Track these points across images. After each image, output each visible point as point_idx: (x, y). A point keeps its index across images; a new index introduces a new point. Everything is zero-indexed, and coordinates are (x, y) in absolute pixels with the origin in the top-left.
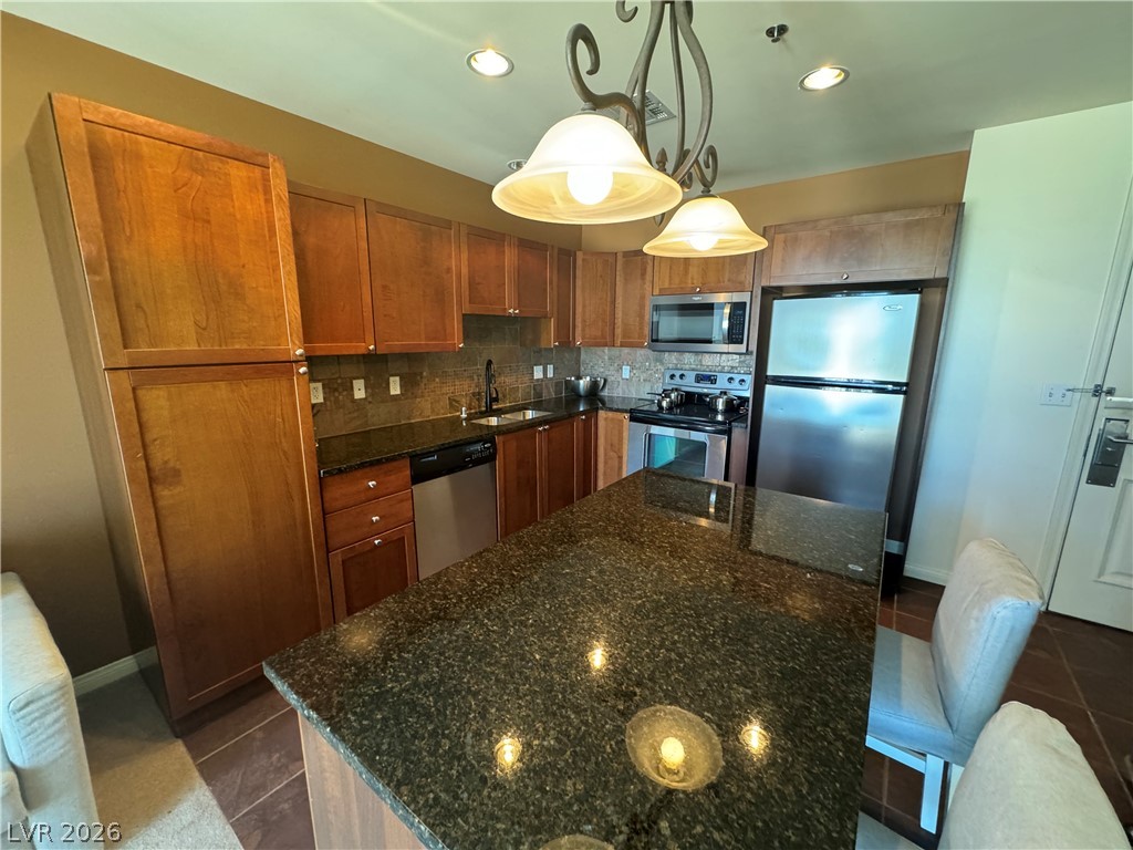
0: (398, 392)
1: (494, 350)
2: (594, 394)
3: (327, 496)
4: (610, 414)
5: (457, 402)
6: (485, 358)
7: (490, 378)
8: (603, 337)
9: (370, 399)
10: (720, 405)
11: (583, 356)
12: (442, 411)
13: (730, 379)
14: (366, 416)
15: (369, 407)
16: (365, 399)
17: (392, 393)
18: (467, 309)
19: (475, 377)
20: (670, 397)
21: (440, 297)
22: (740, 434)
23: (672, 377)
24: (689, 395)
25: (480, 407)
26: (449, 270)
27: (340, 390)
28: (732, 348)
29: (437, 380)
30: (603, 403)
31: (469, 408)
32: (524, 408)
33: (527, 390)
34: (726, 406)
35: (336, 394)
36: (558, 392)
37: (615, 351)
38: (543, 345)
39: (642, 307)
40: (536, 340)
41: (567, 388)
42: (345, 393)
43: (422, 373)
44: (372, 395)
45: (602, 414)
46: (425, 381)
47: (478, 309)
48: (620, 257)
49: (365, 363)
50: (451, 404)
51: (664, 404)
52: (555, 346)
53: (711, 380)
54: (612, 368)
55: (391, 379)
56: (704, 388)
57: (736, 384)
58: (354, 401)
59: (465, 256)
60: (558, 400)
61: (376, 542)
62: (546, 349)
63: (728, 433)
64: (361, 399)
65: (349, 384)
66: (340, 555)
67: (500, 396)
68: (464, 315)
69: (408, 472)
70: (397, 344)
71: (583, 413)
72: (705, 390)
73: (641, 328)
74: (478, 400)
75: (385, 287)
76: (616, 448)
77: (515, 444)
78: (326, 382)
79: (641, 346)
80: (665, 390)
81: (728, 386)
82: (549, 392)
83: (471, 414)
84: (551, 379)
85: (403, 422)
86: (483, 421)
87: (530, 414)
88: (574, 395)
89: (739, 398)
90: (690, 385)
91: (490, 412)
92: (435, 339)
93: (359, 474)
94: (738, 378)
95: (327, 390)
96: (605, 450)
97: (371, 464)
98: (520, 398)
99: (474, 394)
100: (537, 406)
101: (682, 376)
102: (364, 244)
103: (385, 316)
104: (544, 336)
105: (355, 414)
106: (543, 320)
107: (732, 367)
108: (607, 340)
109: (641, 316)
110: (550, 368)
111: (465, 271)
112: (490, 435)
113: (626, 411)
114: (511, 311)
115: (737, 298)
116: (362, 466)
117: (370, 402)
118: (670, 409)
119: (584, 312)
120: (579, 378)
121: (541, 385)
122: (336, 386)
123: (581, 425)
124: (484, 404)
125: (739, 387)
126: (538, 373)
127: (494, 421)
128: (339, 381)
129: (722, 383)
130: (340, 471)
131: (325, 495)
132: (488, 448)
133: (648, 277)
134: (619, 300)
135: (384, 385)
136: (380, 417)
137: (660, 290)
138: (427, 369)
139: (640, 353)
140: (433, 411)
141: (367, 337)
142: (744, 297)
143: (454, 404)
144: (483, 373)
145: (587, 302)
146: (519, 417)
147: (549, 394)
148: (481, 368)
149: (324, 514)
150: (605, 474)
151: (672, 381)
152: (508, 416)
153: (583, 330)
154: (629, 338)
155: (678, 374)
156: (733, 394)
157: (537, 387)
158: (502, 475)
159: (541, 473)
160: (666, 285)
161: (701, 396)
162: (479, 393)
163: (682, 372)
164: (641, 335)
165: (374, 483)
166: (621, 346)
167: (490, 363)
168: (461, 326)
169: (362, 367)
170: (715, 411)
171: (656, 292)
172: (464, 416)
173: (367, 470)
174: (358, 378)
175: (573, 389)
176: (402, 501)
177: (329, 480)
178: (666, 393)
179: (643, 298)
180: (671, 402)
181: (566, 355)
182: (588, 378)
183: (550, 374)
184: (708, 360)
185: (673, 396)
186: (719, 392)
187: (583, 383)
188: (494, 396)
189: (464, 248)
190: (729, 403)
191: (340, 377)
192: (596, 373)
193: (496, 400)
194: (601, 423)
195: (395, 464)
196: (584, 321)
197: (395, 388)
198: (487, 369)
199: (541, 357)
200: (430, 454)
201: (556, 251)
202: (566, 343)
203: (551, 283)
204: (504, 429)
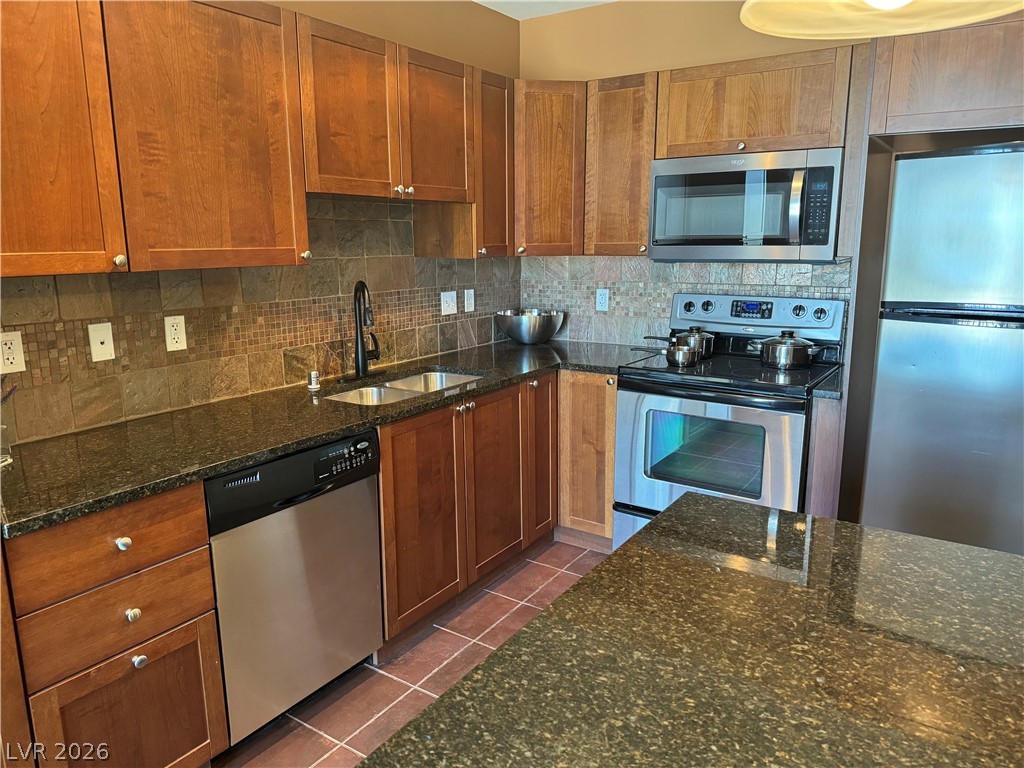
0: (182, 345)
1: (366, 263)
2: (546, 339)
3: (21, 577)
4: (581, 376)
5: (302, 360)
6: (351, 278)
7: (361, 316)
8: (564, 238)
9: (125, 361)
10: (783, 356)
11: (525, 274)
12: (272, 379)
13: (799, 309)
14: (119, 396)
15: (123, 376)
16: (115, 362)
17: (171, 346)
18: (316, 183)
19: (335, 314)
20: (687, 344)
21: (261, 159)
22: (828, 411)
23: (689, 306)
24: (720, 338)
25: (344, 368)
26: (276, 106)
27: (62, 344)
28: (809, 251)
29: (261, 320)
30: (563, 357)
31: (324, 371)
32: (424, 368)
33: (429, 336)
34: (794, 358)
35: (54, 353)
36: (483, 337)
37: (582, 263)
38: (459, 253)
39: (635, 181)
40: (446, 241)
41: (498, 329)
42: (71, 351)
43: (229, 309)
44: (130, 352)
45: (565, 375)
46: (236, 323)
47: (333, 185)
48: (593, 90)
49: (112, 290)
50: (288, 365)
51: (680, 357)
52: (480, 256)
53: (762, 310)
54: (576, 293)
55: (169, 321)
56: (748, 326)
57: (808, 317)
58: (89, 365)
59: (308, 79)
60: (484, 351)
61: (136, 660)
62: (461, 262)
63: (806, 408)
64: (106, 363)
65: (80, 334)
66: (54, 699)
67: (382, 347)
68: (308, 195)
69: (201, 511)
70: (174, 252)
71: (530, 376)
72: (751, 330)
73: (634, 221)
74: (342, 356)
75: (144, 137)
76: (593, 436)
77: (414, 440)
78: (31, 330)
79: (632, 252)
80: (674, 333)
81: (792, 321)
82: (468, 337)
83: (328, 382)
84: (470, 315)
85: (194, 403)
86: (351, 397)
87: (437, 381)
88: (511, 344)
89: (817, 342)
90: (722, 320)
91: (363, 378)
92: (252, 241)
93: (96, 521)
94: (811, 306)
95: (33, 346)
96: (573, 440)
97: (121, 501)
98: (417, 350)
99: (332, 345)
100: (448, 363)
101: (706, 305)
102: (98, 47)
103: (147, 194)
104: (459, 238)
105: (96, 392)
106: (457, 207)
107: (800, 287)
108: (570, 244)
109: (634, 198)
110: (469, 294)
111: (308, 108)
112: (366, 426)
113: (610, 371)
114: (400, 188)
115: (816, 159)
116: (99, 507)
117: (125, 368)
118: (691, 365)
119: (529, 192)
120: (519, 312)
121: (453, 326)
122: (51, 337)
123: (530, 397)
124: (351, 363)
125: (815, 323)
126: (448, 304)
127: (371, 396)
128: (59, 327)
129: (782, 316)
130: (49, 522)
131: (16, 575)
132: (364, 451)
133: (647, 126)
134: (593, 170)
135: (153, 333)
136: (144, 395)
137: (669, 148)
138: (238, 299)
139: (628, 265)
140: (254, 379)
141: (108, 238)
142: (830, 158)
143: (294, 364)
144: (349, 307)
145: (536, 174)
146: (415, 386)
147: (468, 340)
148: (346, 296)
149: (15, 616)
150: (573, 483)
151: (689, 315)
152: (399, 384)
153: (529, 225)
154: (612, 237)
155: (698, 302)
156: (803, 335)
157: (447, 328)
158: (391, 499)
159: (461, 490)
160: (681, 139)
161: (742, 341)
162: (342, 344)
163: (706, 298)
164: (634, 233)
165: (127, 540)
166: (597, 253)
167: (361, 287)
168: (304, 217)
169: (108, 297)
170: (774, 368)
171: (662, 151)
172: (314, 386)
173: (113, 514)
174: (98, 320)
175: (509, 333)
176: (189, 570)
177: (25, 543)
178: (677, 337)
179: (636, 165)
180: (692, 353)
181: (496, 270)
182: (535, 313)
183: (469, 307)
184: (753, 276)
185: (692, 341)
186: (779, 331)
187: (528, 321)
188: (371, 347)
189: (307, 63)
190: (799, 352)
191: (60, 320)
192: (547, 303)
193: (375, 355)
194: (565, 393)
195: (171, 497)
196: (530, 209)
197: (176, 335)
198: (357, 299)
199: (453, 274)
200: (248, 471)
201: (478, 77)
202: (500, 249)
203: (471, 138)
204: (393, 412)
